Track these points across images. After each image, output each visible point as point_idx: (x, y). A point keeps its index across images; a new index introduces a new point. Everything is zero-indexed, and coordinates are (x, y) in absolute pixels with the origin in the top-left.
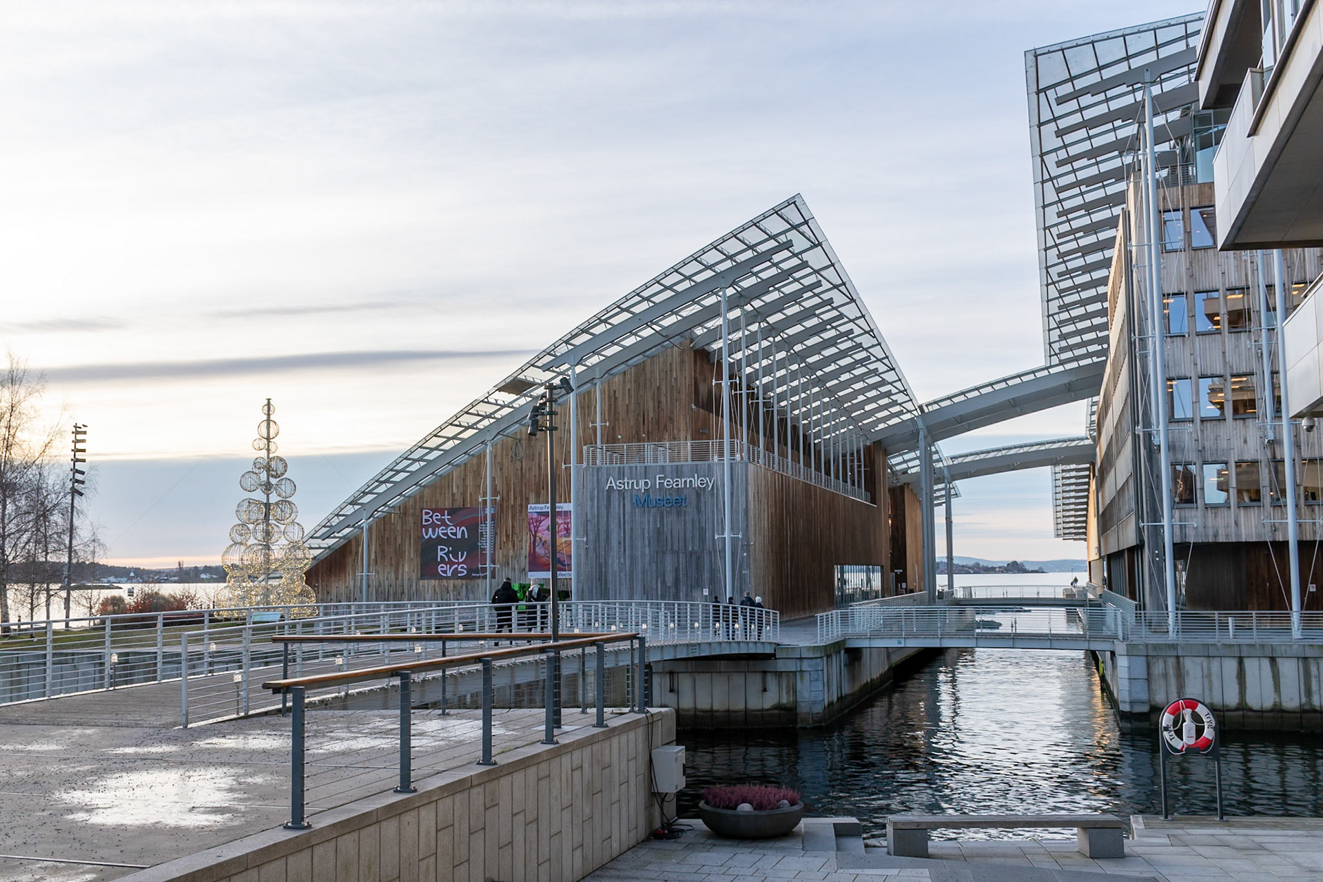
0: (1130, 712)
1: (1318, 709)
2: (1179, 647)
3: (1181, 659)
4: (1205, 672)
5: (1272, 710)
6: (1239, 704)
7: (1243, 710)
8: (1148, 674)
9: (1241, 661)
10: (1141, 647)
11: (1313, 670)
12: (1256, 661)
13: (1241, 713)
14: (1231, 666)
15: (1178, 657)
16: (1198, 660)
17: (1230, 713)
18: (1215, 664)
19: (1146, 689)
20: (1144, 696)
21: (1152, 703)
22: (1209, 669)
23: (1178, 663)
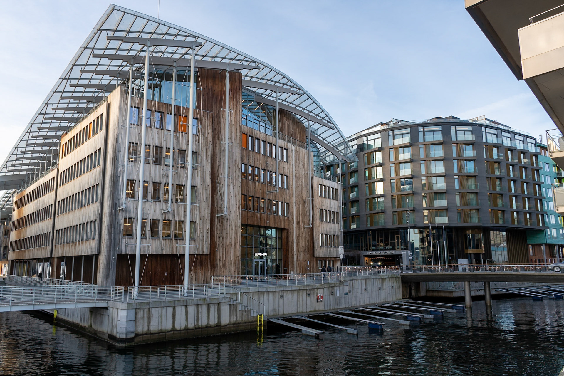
0: (126, 338)
1: (200, 327)
2: (150, 304)
3: (150, 309)
4: (160, 314)
5: (184, 330)
6: (172, 328)
7: (173, 331)
8: (136, 318)
9: (174, 308)
10: (134, 304)
11: (200, 309)
12: (180, 307)
13: (172, 332)
14: (170, 310)
15: (149, 308)
16: (157, 309)
17: (168, 333)
18: (164, 310)
19: (134, 325)
20: (132, 329)
21: (136, 332)
22: (162, 313)
23: (149, 311)
